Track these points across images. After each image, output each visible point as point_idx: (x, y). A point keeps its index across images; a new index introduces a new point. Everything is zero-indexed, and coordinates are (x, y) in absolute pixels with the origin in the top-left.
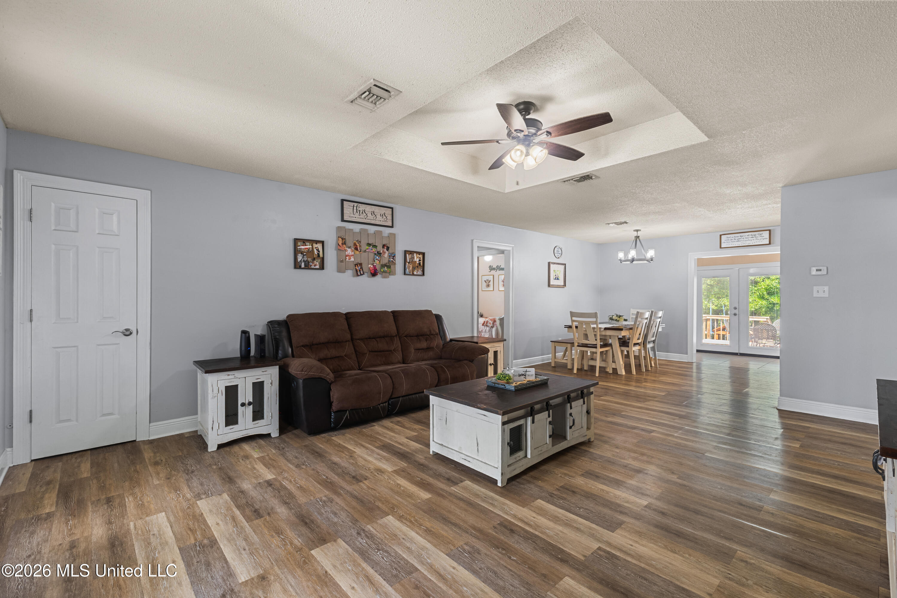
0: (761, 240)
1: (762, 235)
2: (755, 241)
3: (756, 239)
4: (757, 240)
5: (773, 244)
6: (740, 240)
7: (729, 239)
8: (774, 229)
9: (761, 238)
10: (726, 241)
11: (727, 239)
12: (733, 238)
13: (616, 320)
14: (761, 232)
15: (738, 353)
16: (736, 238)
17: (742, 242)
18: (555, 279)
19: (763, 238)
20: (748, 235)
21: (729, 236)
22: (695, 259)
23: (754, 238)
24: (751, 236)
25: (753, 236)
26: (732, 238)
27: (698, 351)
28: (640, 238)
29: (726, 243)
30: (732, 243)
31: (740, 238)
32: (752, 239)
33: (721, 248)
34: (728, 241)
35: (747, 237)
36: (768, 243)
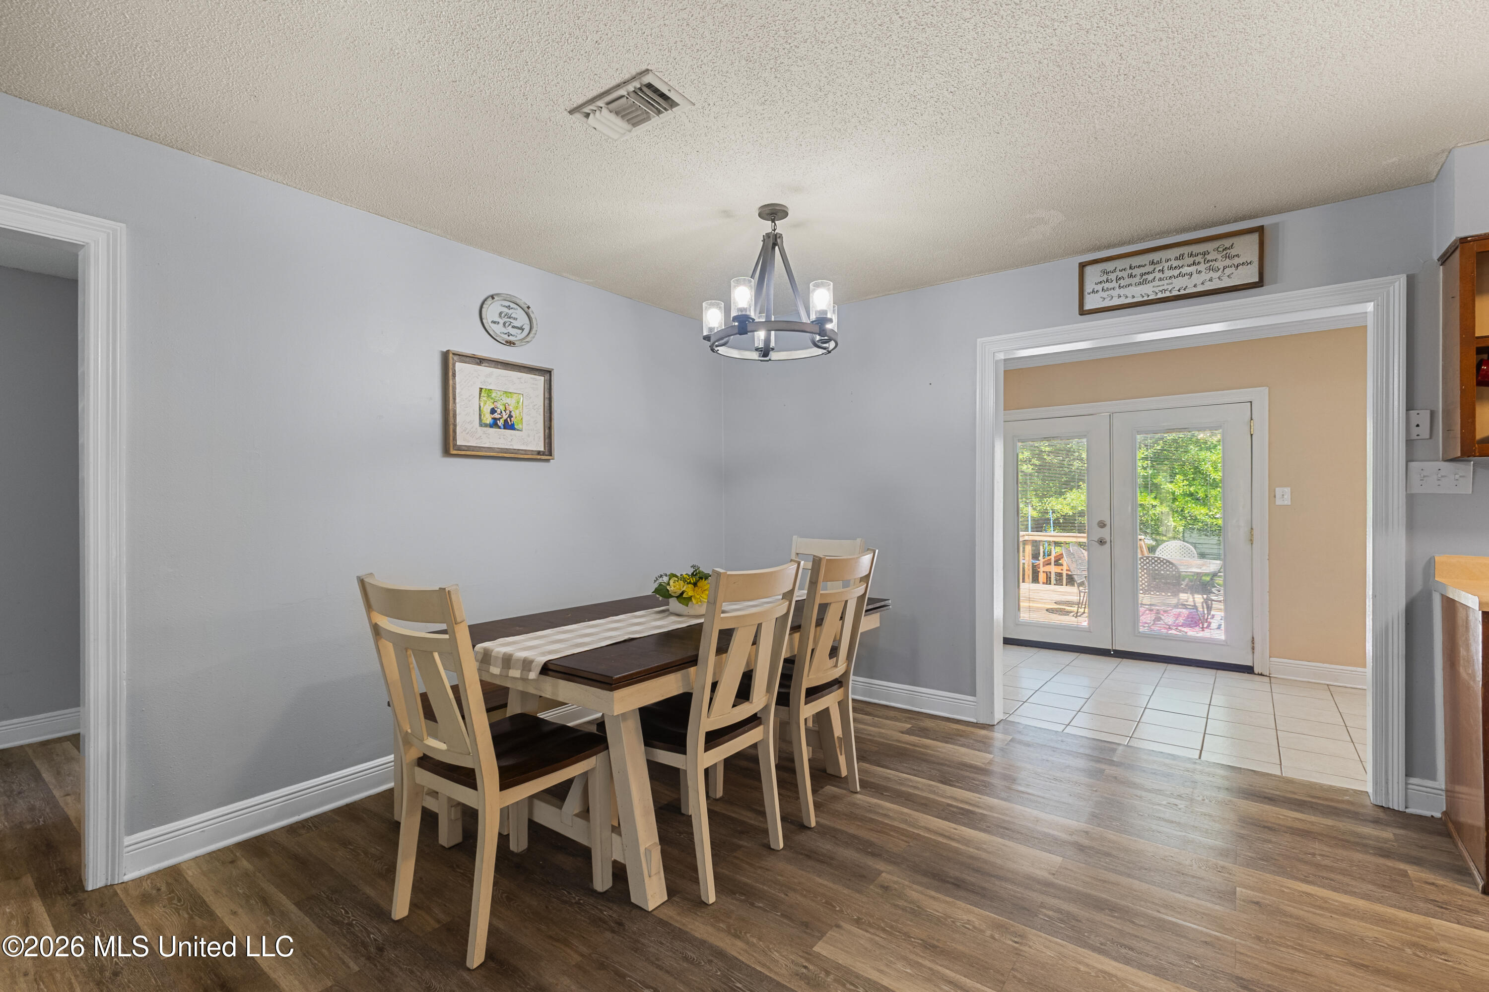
0: (1228, 271)
1: (1233, 252)
2: (1205, 276)
3: (1210, 269)
4: (1212, 274)
5: (1275, 282)
6: (1150, 277)
7: (1113, 276)
8: (1276, 225)
9: (1228, 262)
10: (1099, 287)
11: (1105, 278)
12: (1125, 274)
13: (680, 597)
14: (1227, 243)
15: (1109, 651)
16: (1134, 272)
17: (1157, 283)
18: (494, 424)
19: (1236, 261)
20: (1181, 257)
21: (1109, 266)
22: (997, 362)
23: (1202, 267)
24: (1191, 260)
25: (1199, 259)
26: (1120, 274)
27: (1007, 641)
28: (787, 244)
29: (1101, 294)
30: (1122, 292)
31: (1149, 268)
32: (1193, 269)
33: (1083, 312)
34: (1106, 285)
35: (1175, 263)
36: (1256, 279)
